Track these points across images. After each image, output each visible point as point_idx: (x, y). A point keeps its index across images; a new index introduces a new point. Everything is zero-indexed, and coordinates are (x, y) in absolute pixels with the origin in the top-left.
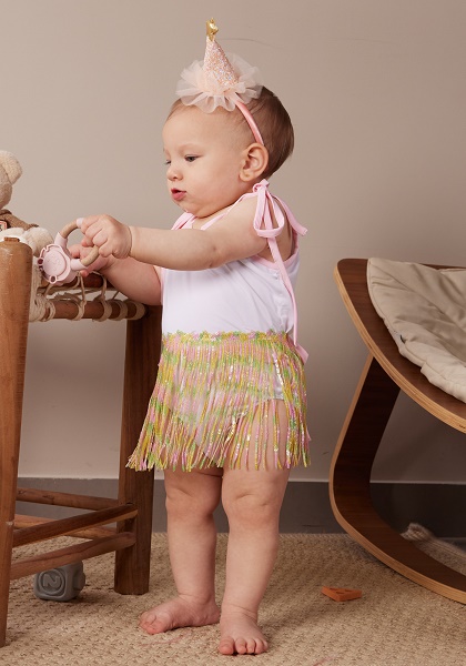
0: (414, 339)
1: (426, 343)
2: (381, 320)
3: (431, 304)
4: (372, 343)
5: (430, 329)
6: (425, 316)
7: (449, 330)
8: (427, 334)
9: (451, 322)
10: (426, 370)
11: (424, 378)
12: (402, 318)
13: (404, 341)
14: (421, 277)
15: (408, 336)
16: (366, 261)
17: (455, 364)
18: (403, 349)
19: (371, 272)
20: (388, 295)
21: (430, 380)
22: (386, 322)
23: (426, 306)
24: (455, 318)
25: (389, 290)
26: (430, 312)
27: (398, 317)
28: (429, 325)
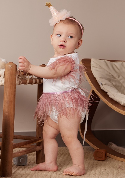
0: (105, 84)
1: (109, 85)
2: (95, 78)
3: (110, 73)
4: (93, 85)
5: (110, 81)
6: (108, 77)
7: (115, 81)
8: (109, 83)
9: (116, 79)
10: (109, 94)
11: (108, 96)
12: (101, 78)
13: (102, 85)
14: (107, 65)
15: (104, 83)
16: (91, 59)
17: (117, 92)
18: (102, 87)
19: (92, 63)
20: (97, 70)
21: (110, 96)
22: (97, 79)
23: (108, 74)
24: (117, 78)
25: (97, 69)
26: (110, 76)
27: (100, 78)
28: (110, 80)
